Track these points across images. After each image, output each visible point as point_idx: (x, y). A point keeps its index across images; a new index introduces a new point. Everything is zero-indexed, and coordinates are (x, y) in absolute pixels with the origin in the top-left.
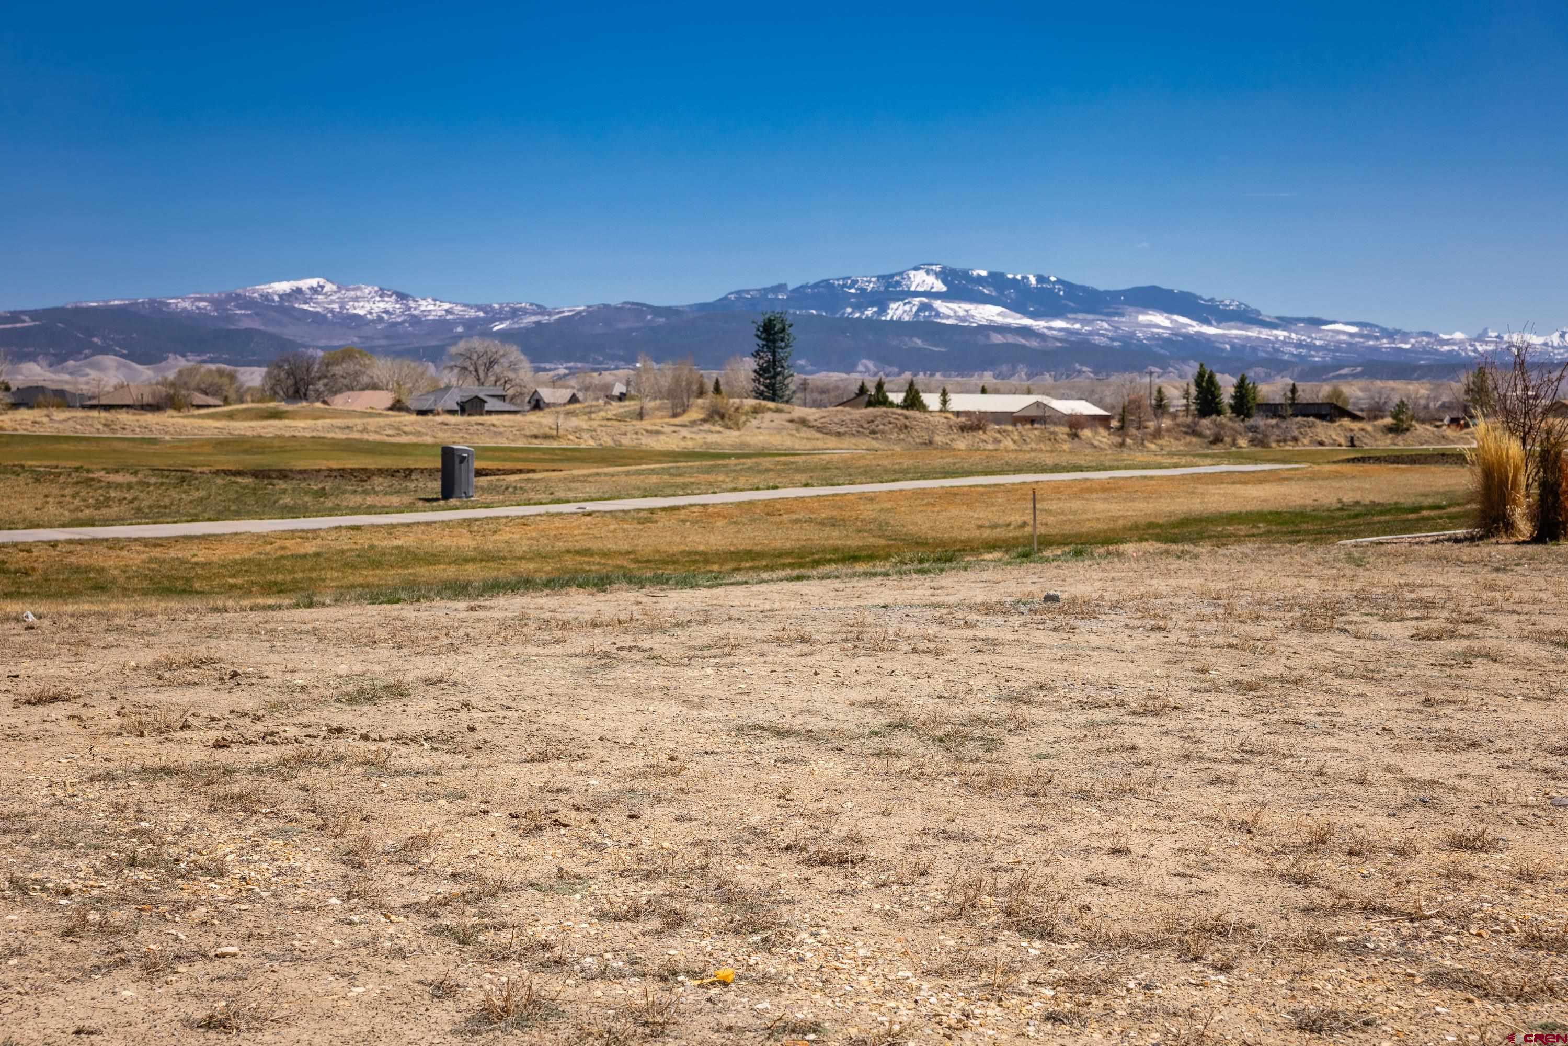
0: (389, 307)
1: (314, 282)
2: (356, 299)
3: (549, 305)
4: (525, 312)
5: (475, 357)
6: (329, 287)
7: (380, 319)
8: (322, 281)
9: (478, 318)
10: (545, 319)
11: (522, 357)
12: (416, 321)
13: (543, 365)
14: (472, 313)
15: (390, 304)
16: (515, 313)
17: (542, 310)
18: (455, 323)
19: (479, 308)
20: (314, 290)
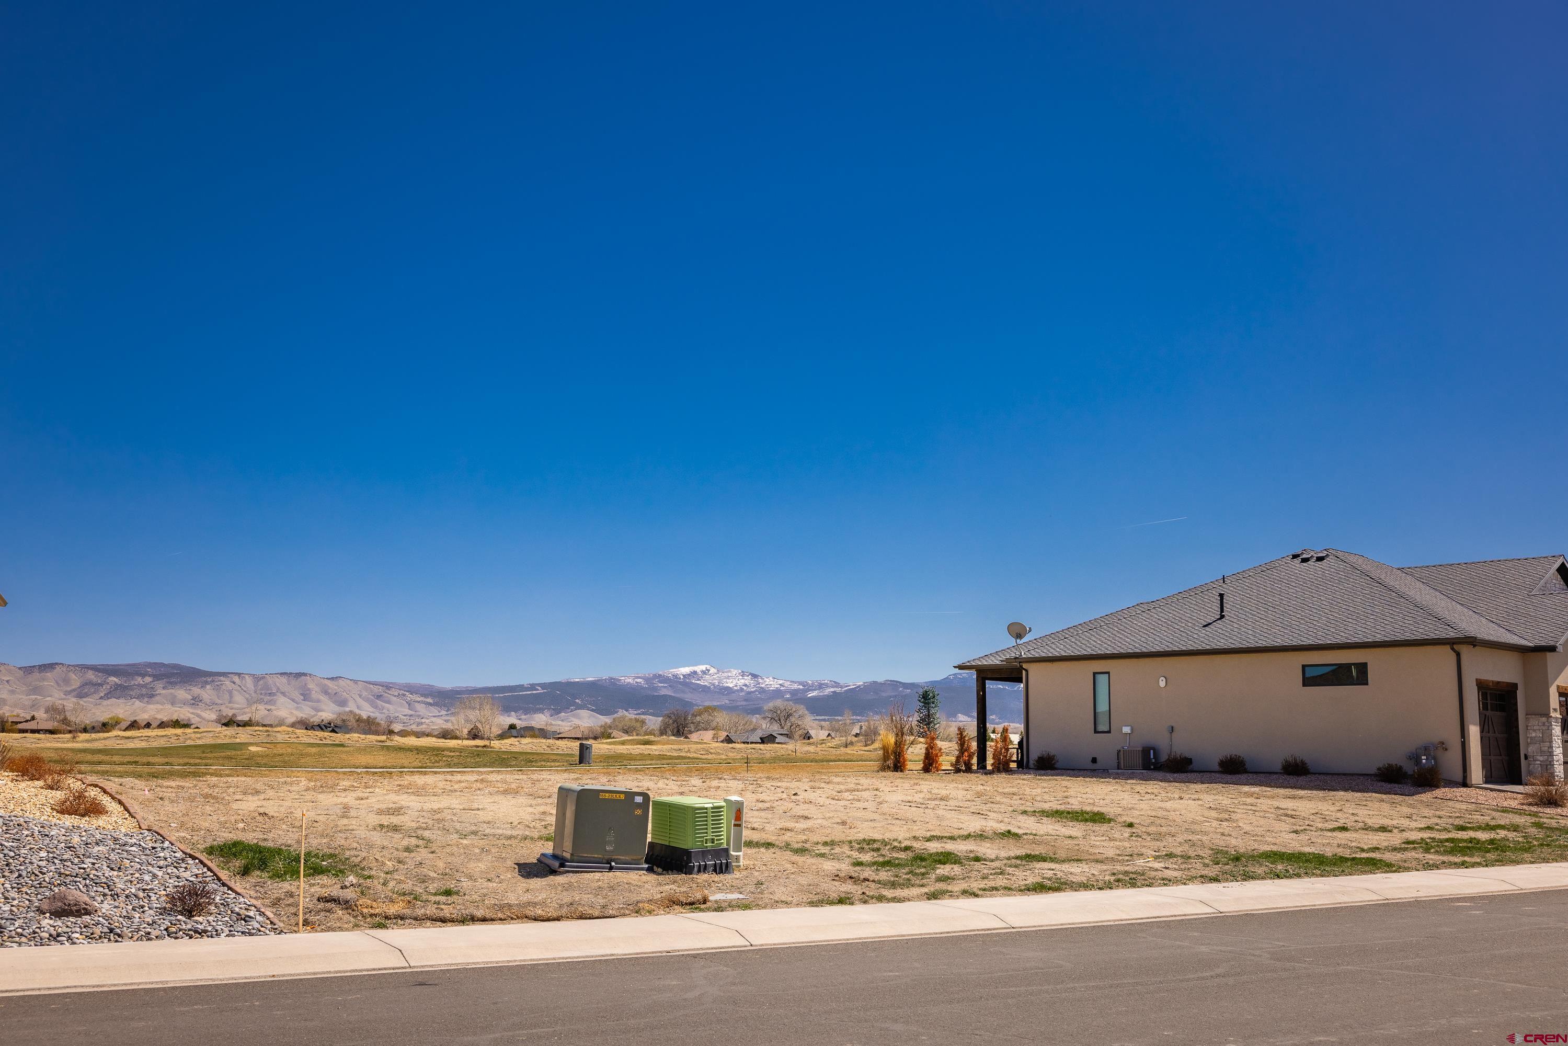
0: (747, 682)
1: (703, 667)
2: (728, 677)
3: (842, 682)
4: (827, 686)
5: (779, 712)
6: (713, 670)
7: (742, 690)
8: (708, 667)
9: (799, 689)
10: (838, 690)
11: (806, 712)
12: (762, 691)
13: (836, 718)
14: (796, 686)
15: (748, 680)
16: (821, 686)
17: (837, 685)
18: (786, 692)
19: (800, 683)
20: (704, 672)
